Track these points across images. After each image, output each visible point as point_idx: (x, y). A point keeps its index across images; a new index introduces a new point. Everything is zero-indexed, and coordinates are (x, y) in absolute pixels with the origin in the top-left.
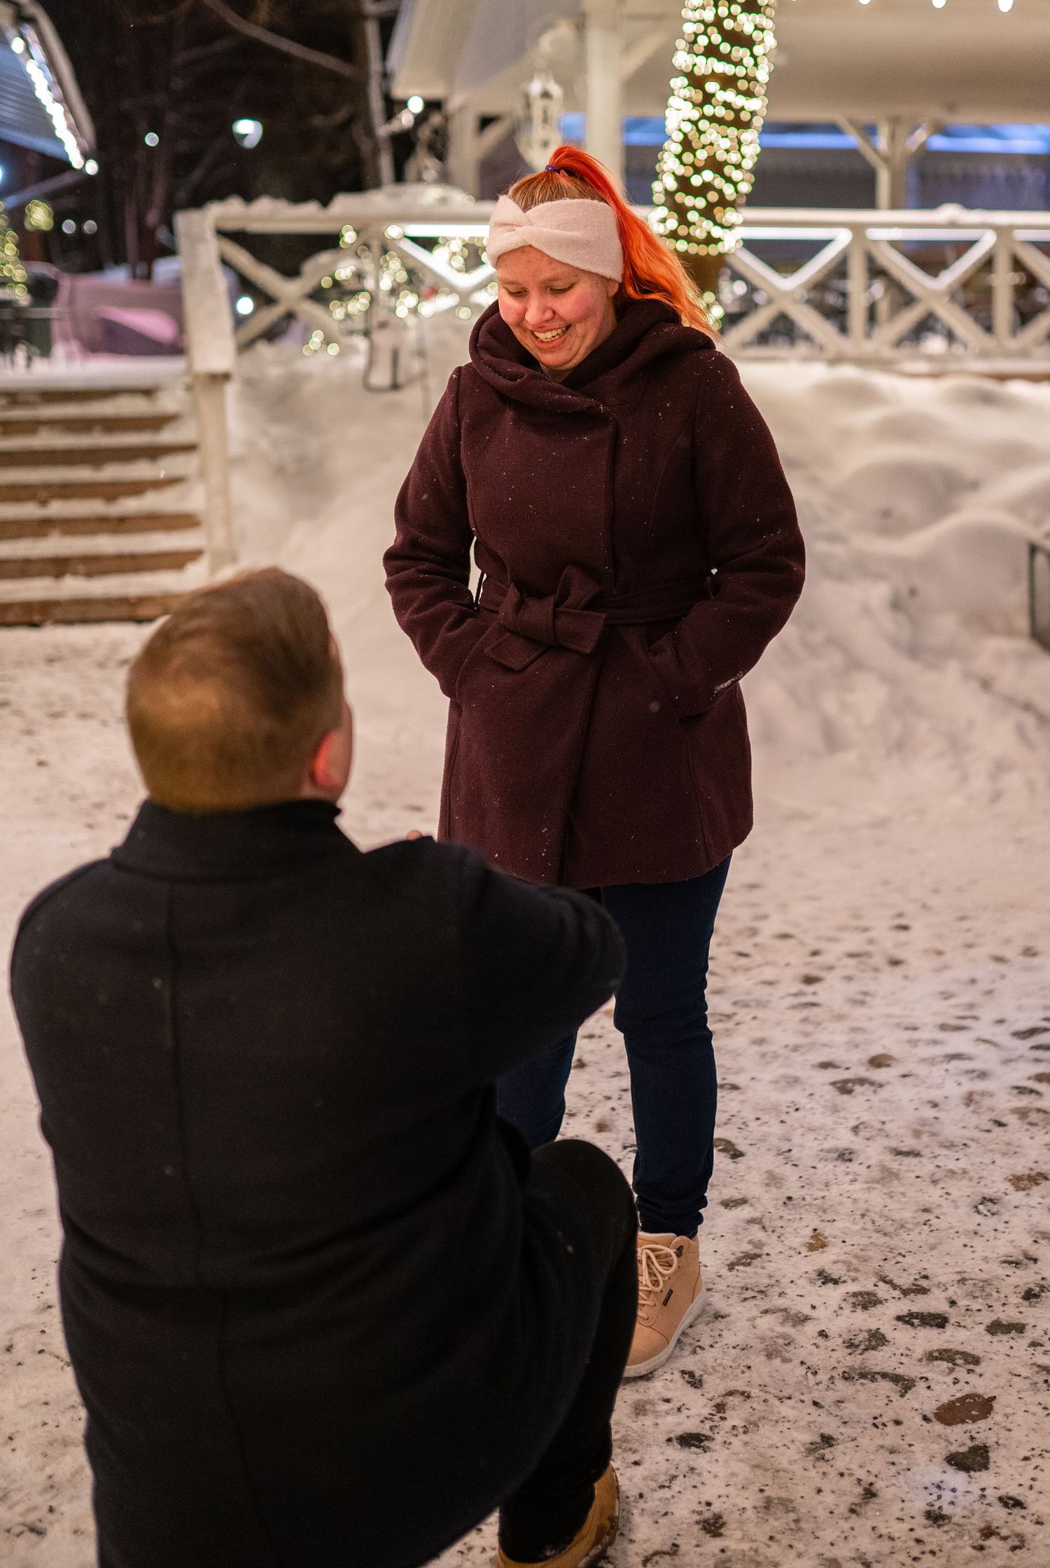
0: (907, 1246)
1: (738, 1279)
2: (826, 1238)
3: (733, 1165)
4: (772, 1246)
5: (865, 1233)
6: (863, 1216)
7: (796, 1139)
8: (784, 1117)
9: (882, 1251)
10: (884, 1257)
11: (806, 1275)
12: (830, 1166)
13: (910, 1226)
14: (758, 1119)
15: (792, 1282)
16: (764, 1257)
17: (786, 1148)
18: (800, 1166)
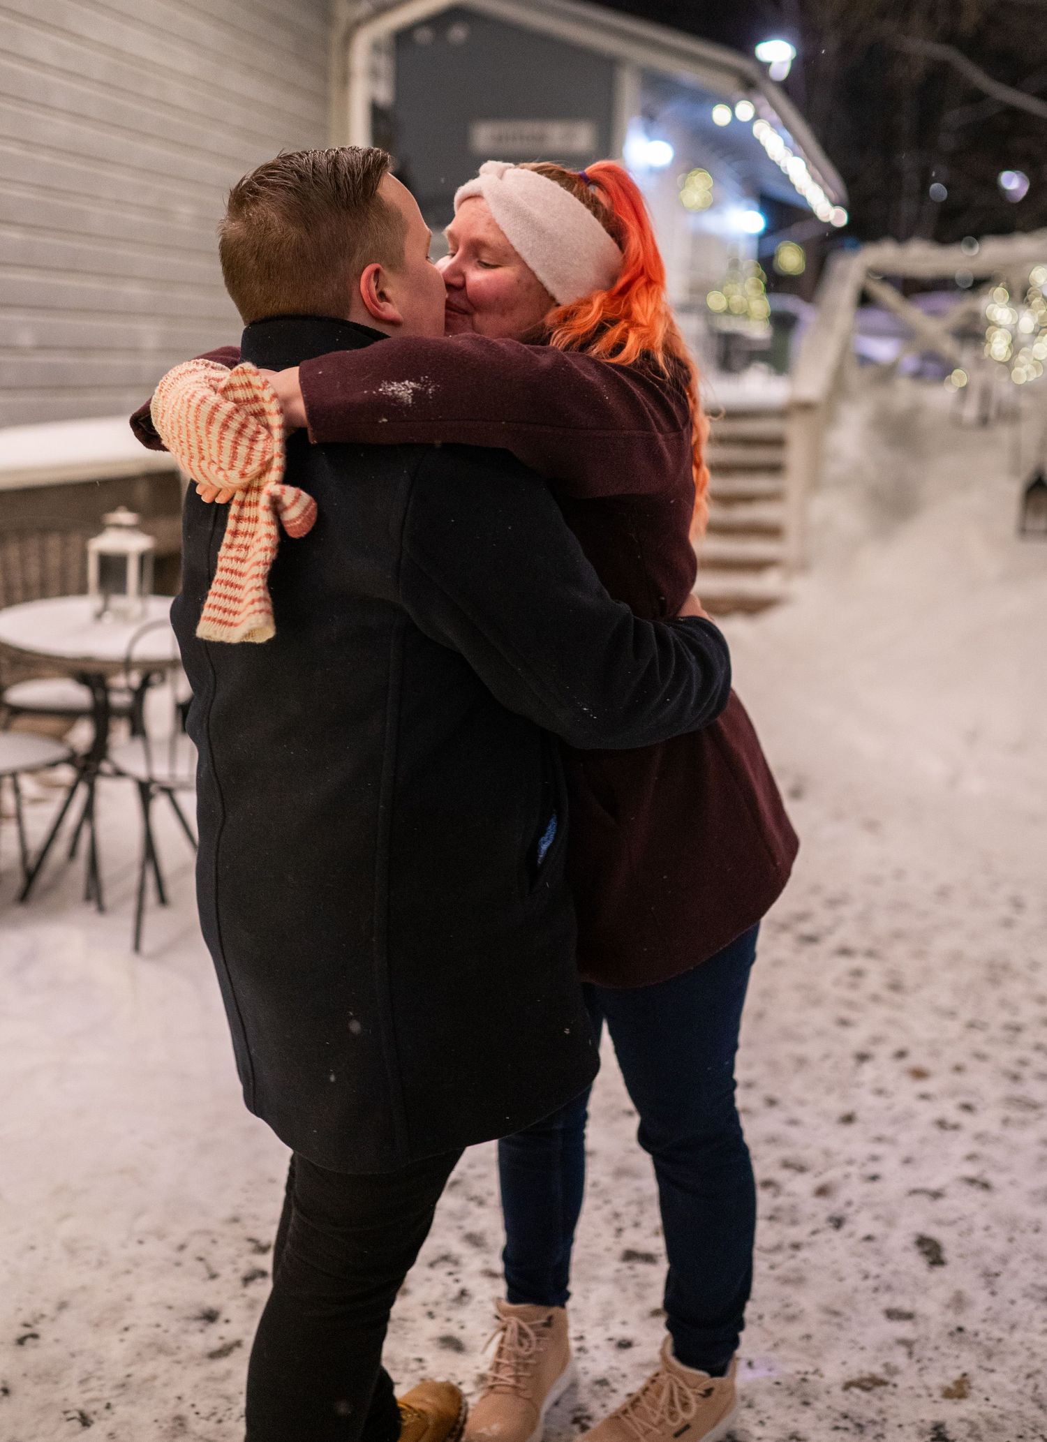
1: (844, 1403)
2: (970, 1388)
3: (924, 1273)
5: (1017, 1397)
6: (1029, 1376)
7: (1013, 1264)
8: (1015, 1235)
10: (1021, 1433)
11: (918, 1424)
12: (1032, 1305)
14: (986, 1229)
15: (900, 1426)
16: (889, 1387)
17: (994, 1271)
18: (997, 1296)
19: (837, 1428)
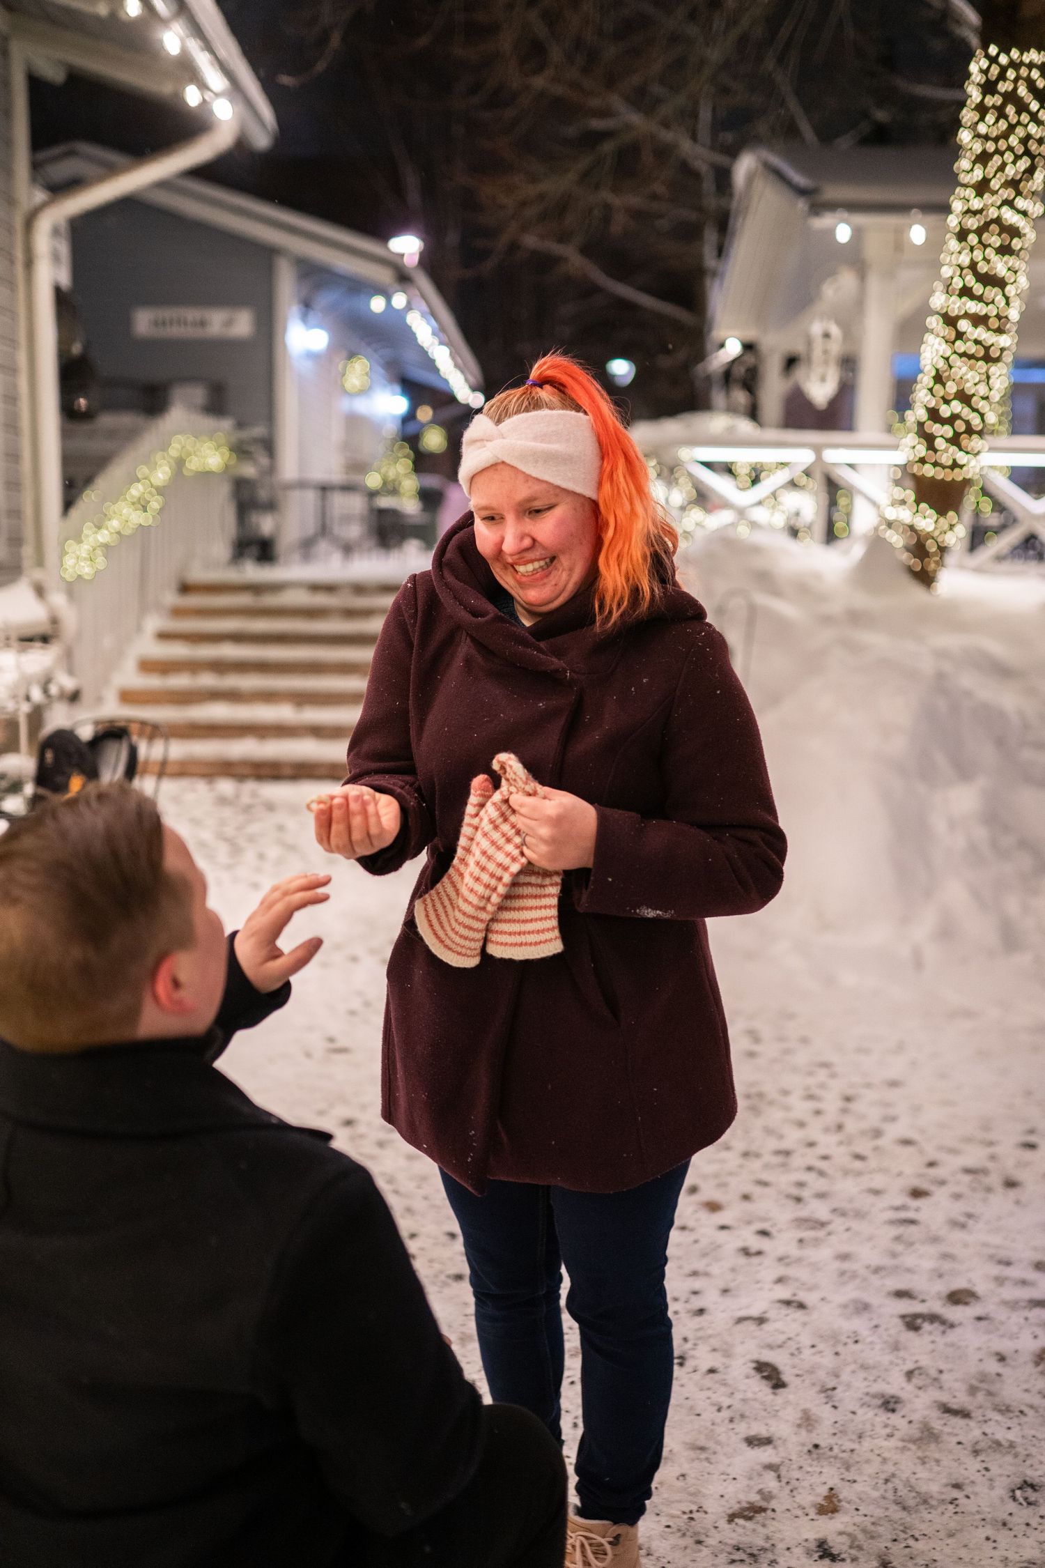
0: (924, 1528)
1: (734, 1535)
2: (840, 1501)
3: (771, 1397)
4: (781, 1503)
5: (883, 1503)
6: (887, 1481)
7: (845, 1377)
8: (840, 1348)
9: (894, 1529)
10: (895, 1537)
11: (805, 1544)
12: (871, 1414)
13: (934, 1503)
14: (813, 1346)
15: (788, 1549)
16: (769, 1512)
17: (830, 1385)
18: (839, 1409)
19: (733, 1561)
